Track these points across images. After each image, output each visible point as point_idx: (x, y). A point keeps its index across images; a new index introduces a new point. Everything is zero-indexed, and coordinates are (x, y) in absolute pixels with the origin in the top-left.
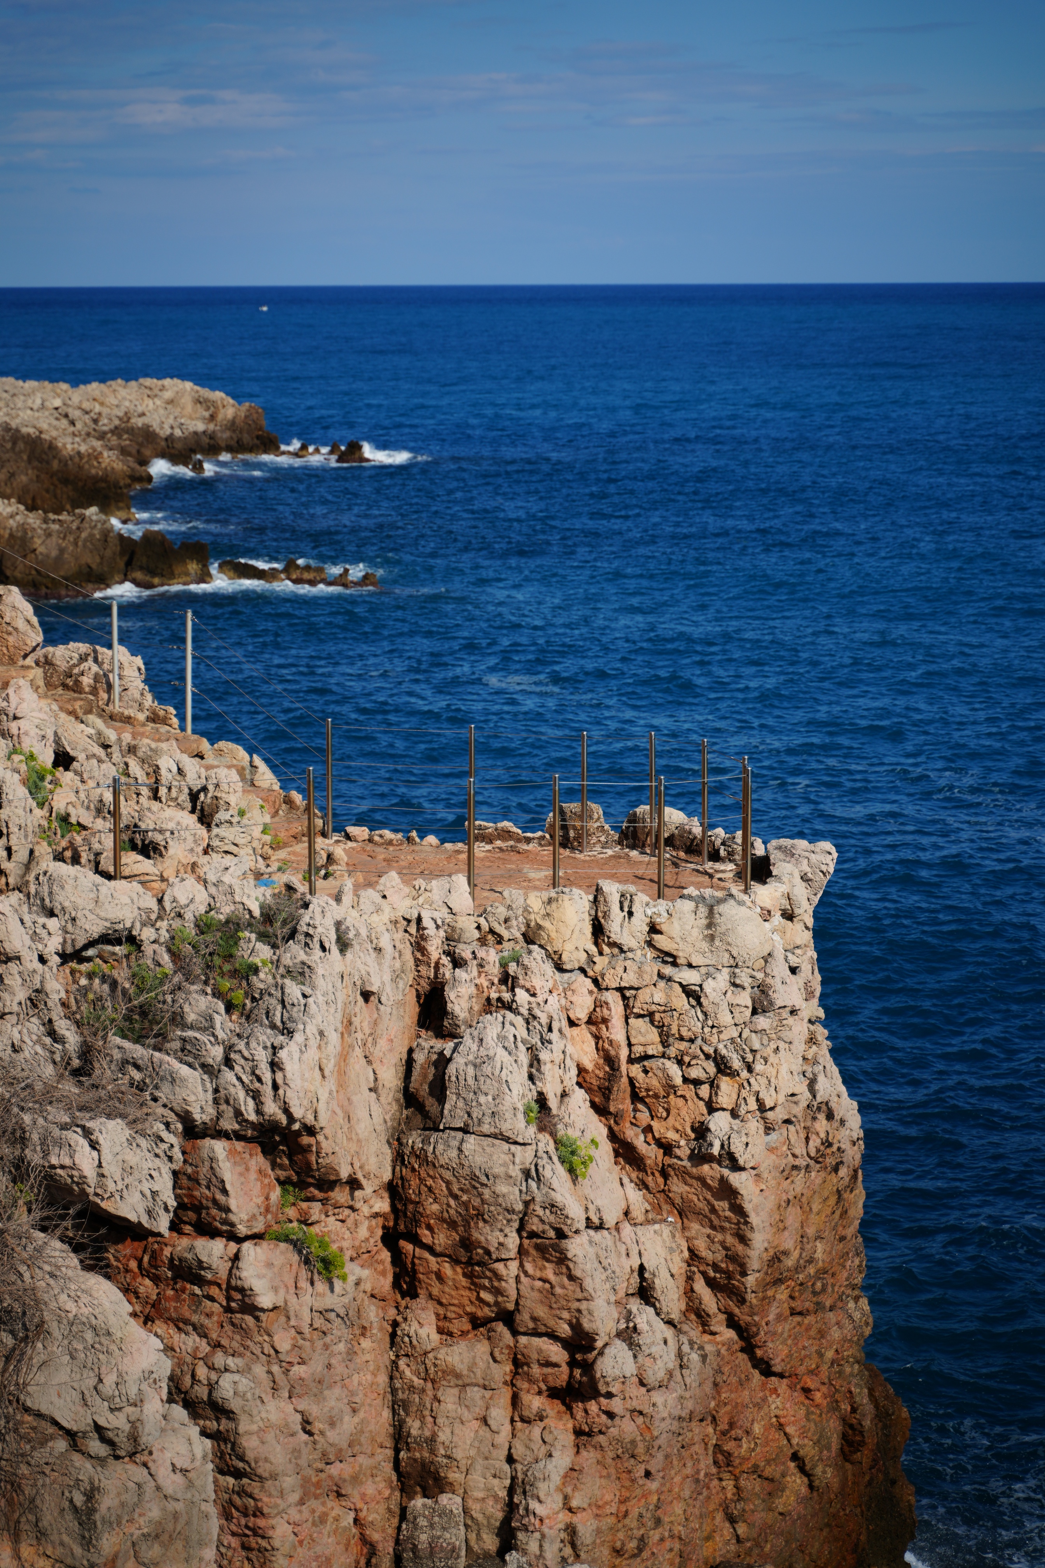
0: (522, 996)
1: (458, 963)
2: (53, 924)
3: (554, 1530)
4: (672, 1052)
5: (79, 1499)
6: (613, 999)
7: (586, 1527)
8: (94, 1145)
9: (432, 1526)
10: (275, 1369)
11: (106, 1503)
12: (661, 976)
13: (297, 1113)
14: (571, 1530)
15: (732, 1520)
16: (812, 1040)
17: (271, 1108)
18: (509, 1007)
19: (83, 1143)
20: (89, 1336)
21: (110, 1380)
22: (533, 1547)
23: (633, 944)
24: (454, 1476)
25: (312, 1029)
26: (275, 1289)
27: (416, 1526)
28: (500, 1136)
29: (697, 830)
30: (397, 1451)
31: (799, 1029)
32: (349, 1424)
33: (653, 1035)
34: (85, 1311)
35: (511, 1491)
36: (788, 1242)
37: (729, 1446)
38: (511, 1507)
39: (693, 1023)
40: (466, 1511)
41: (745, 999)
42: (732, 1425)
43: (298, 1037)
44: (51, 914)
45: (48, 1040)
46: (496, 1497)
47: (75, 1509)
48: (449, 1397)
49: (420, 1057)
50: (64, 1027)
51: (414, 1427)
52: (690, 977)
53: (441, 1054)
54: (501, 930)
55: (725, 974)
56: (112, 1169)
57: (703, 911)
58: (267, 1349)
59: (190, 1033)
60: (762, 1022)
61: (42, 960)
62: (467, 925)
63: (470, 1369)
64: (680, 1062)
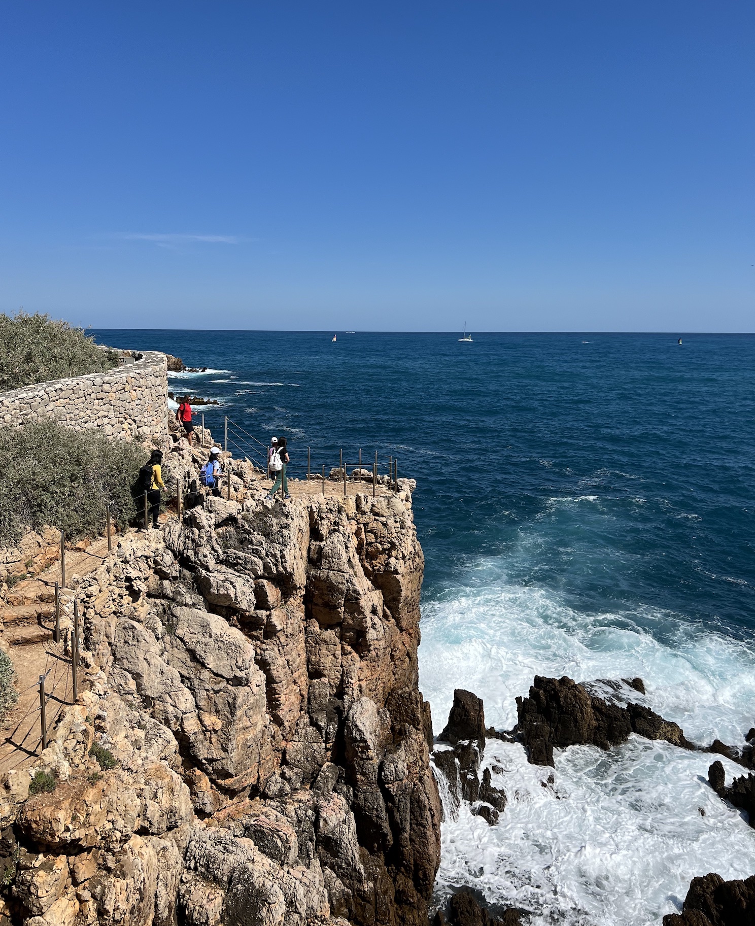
0: (341, 528)
1: (322, 518)
2: (212, 515)
3: (356, 687)
4: (379, 541)
5: (231, 700)
6: (361, 526)
7: (364, 684)
8: (234, 587)
9: (319, 688)
10: (280, 648)
11: (239, 701)
12: (375, 520)
13: (289, 570)
14: (360, 686)
15: (394, 674)
16: (413, 535)
17: (281, 569)
18: (337, 531)
19: (231, 586)
20: (233, 648)
21: (240, 661)
22: (350, 693)
23: (368, 510)
24: (326, 672)
25: (292, 544)
26: (281, 624)
27: (314, 688)
28: (340, 571)
29: (372, 476)
30: (308, 666)
31: (411, 532)
32: (298, 660)
33: (373, 536)
34: (232, 640)
35: (342, 676)
36: (409, 594)
37: (394, 653)
38: (342, 681)
39: (385, 531)
40: (329, 683)
41: (398, 525)
42: (394, 647)
43: (289, 547)
44: (210, 512)
45: (213, 552)
46: (338, 678)
47: (229, 704)
48: (324, 648)
49: (313, 547)
50: (217, 547)
51: (313, 659)
52: (384, 519)
53: (320, 546)
54: (332, 508)
55: (393, 518)
56: (239, 594)
57: (387, 500)
58: (278, 642)
59: (255, 547)
60: (403, 531)
61: (210, 527)
62: (323, 507)
63: (330, 640)
64: (381, 544)
